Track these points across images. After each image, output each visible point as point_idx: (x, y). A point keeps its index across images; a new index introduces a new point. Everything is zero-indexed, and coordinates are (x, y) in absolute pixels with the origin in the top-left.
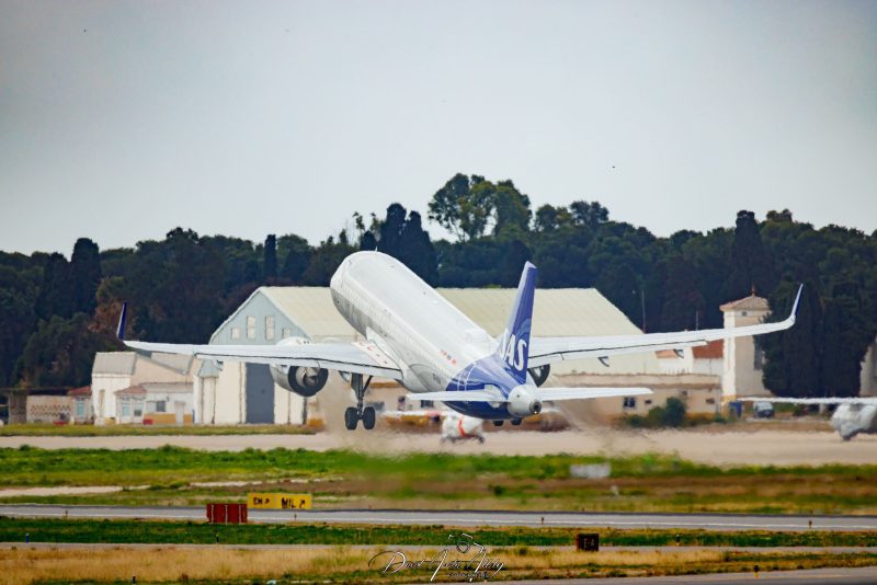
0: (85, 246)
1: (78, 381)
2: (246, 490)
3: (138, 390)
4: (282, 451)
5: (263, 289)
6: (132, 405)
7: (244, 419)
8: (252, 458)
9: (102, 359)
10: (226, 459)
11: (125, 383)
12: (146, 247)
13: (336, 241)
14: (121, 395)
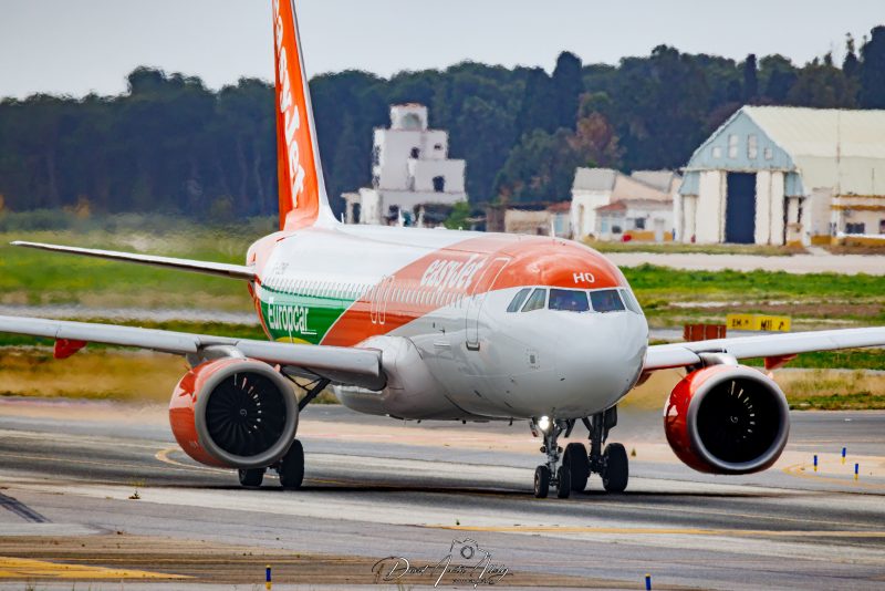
0: (567, 60)
1: (558, 197)
2: (724, 311)
3: (618, 206)
4: (760, 272)
5: (746, 109)
6: (611, 222)
7: (723, 239)
8: (730, 278)
9: (583, 175)
10: (707, 278)
11: (605, 200)
12: (629, 63)
13: (821, 62)
14: (601, 211)
